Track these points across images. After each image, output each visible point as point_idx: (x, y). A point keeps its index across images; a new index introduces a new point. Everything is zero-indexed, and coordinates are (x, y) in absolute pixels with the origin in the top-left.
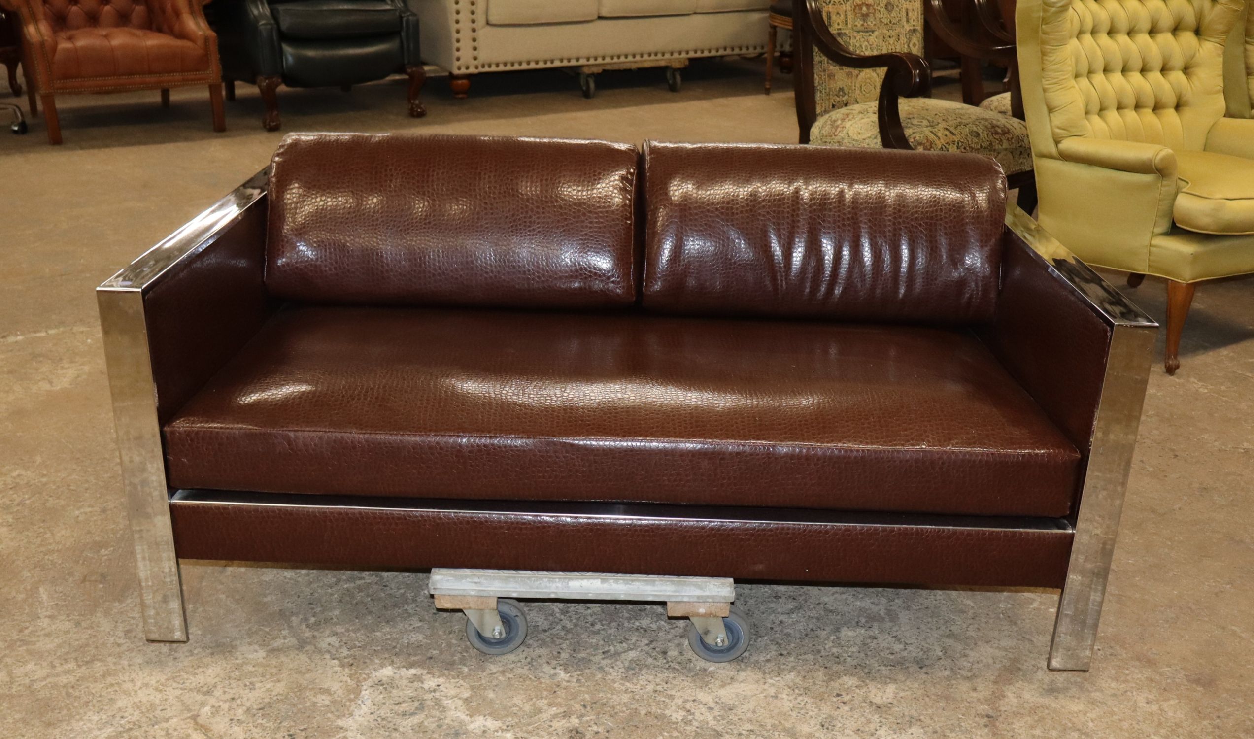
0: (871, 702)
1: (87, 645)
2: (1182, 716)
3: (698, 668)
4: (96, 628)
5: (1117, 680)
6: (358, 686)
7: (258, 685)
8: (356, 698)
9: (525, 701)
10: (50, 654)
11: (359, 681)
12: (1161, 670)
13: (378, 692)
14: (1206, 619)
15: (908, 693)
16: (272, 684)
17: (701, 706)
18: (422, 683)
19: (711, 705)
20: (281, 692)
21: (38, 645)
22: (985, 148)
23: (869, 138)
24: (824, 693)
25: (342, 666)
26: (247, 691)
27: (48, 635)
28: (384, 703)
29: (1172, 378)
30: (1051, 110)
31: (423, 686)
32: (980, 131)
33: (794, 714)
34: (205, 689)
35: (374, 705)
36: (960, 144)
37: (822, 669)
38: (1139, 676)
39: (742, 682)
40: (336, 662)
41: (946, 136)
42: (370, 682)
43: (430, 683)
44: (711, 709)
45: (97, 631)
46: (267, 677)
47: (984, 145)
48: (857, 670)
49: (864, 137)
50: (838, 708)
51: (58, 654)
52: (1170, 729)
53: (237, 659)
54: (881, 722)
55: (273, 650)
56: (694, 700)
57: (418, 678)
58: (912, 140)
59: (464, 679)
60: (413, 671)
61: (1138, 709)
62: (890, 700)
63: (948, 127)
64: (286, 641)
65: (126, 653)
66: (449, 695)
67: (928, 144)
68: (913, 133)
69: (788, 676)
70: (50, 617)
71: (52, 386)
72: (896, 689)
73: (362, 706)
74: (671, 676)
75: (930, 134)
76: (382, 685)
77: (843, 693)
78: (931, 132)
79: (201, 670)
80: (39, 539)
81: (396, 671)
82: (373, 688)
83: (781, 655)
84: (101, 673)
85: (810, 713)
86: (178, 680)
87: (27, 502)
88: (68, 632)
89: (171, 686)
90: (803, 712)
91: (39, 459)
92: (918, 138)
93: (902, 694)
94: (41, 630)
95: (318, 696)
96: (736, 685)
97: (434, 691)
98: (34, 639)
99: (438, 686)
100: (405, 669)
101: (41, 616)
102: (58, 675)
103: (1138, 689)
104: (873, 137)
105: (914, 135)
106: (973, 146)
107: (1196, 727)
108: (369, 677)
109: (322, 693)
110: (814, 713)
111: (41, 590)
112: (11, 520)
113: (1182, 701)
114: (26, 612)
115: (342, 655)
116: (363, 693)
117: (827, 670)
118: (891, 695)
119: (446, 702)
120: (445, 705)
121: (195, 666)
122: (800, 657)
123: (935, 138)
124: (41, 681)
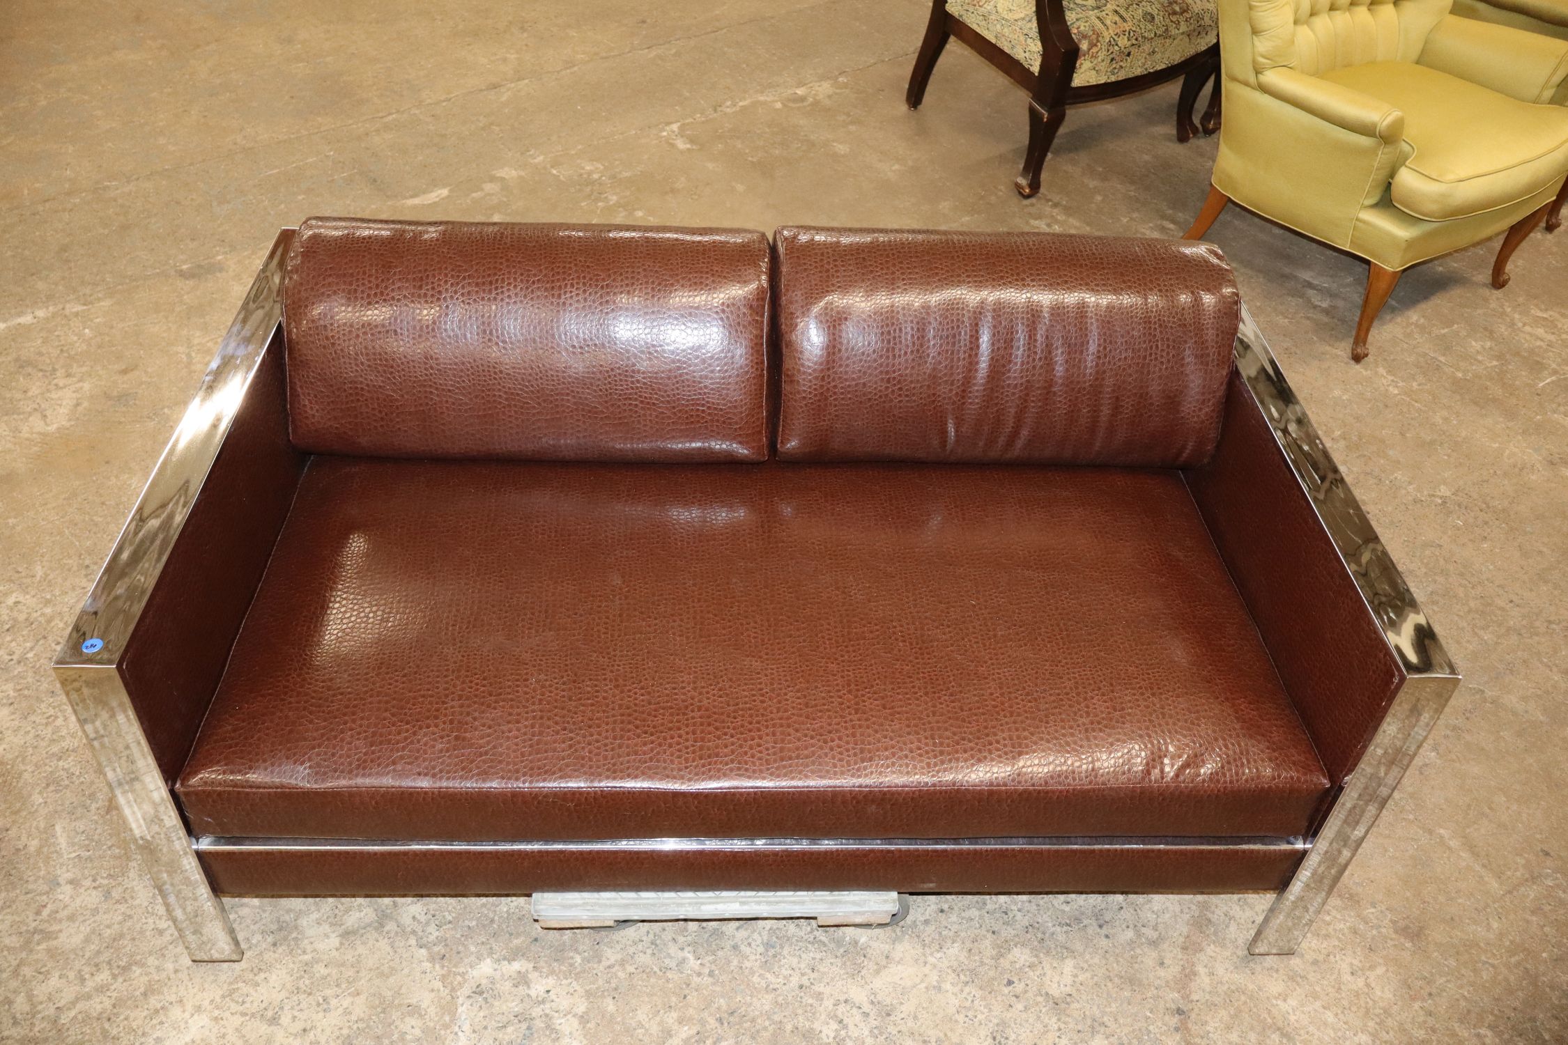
0: (1047, 994)
1: (122, 936)
2: (1391, 996)
3: (848, 939)
4: (130, 901)
5: (1318, 935)
6: (453, 998)
7: (334, 1002)
8: (451, 1021)
9: (650, 1016)
10: (77, 955)
11: (453, 990)
12: (1365, 913)
13: (476, 1008)
14: (1411, 817)
15: (1088, 975)
16: (349, 999)
17: (855, 1011)
18: (529, 987)
19: (867, 1007)
20: (362, 1015)
21: (62, 937)
22: (1160, 36)
23: (1023, 19)
24: (994, 979)
25: (432, 959)
26: (321, 1014)
27: (71, 918)
28: (485, 1028)
29: (1358, 367)
30: (1255, 32)
31: (530, 992)
32: (1155, 12)
33: (961, 1018)
34: (270, 1014)
35: (474, 1031)
36: (1132, 34)
37: (989, 935)
38: (1342, 926)
39: (899, 962)
40: (423, 951)
41: (1116, 23)
42: (466, 990)
43: (538, 987)
44: (866, 1015)
45: (131, 907)
46: (344, 986)
47: (1158, 33)
48: (1029, 936)
49: (1016, 17)
50: (1011, 1006)
51: (88, 955)
52: (1378, 1020)
53: (304, 952)
54: (1060, 1029)
55: (346, 934)
56: (846, 1001)
57: (522, 980)
58: (1076, 31)
59: (578, 977)
60: (517, 966)
61: (1342, 987)
62: (1068, 990)
63: (1118, 9)
64: (362, 914)
65: (170, 947)
66: (562, 1008)
67: (1094, 36)
68: (1077, 20)
69: (951, 950)
70: (71, 882)
71: (47, 425)
72: (1075, 968)
73: (460, 1034)
74: (818, 956)
75: (1097, 22)
76: (481, 993)
77: (1015, 979)
78: (1098, 18)
79: (262, 975)
80: (50, 729)
81: (496, 966)
82: (471, 1000)
83: (942, 911)
84: (142, 990)
85: (980, 1017)
86: (235, 996)
87: (30, 655)
88: (95, 911)
89: (229, 1008)
90: (970, 1014)
91: (39, 571)
92: (1082, 28)
93: (1081, 978)
94: (63, 909)
95: (407, 1019)
96: (893, 968)
97: (543, 1002)
98: (55, 927)
99: (548, 991)
100: (506, 962)
101: (61, 880)
102: (88, 997)
103: (1342, 949)
104: (1027, 19)
105: (1078, 23)
106: (1146, 35)
107: (1406, 1014)
108: (465, 981)
109: (411, 1014)
110: (984, 1016)
111: (58, 828)
112: (12, 693)
113: (1391, 969)
114: (42, 873)
115: (432, 938)
116: (460, 1010)
117: (995, 937)
118: (1068, 979)
119: (558, 1021)
120: (558, 1027)
121: (256, 970)
122: (963, 914)
123: (1104, 28)
124: (69, 1009)
